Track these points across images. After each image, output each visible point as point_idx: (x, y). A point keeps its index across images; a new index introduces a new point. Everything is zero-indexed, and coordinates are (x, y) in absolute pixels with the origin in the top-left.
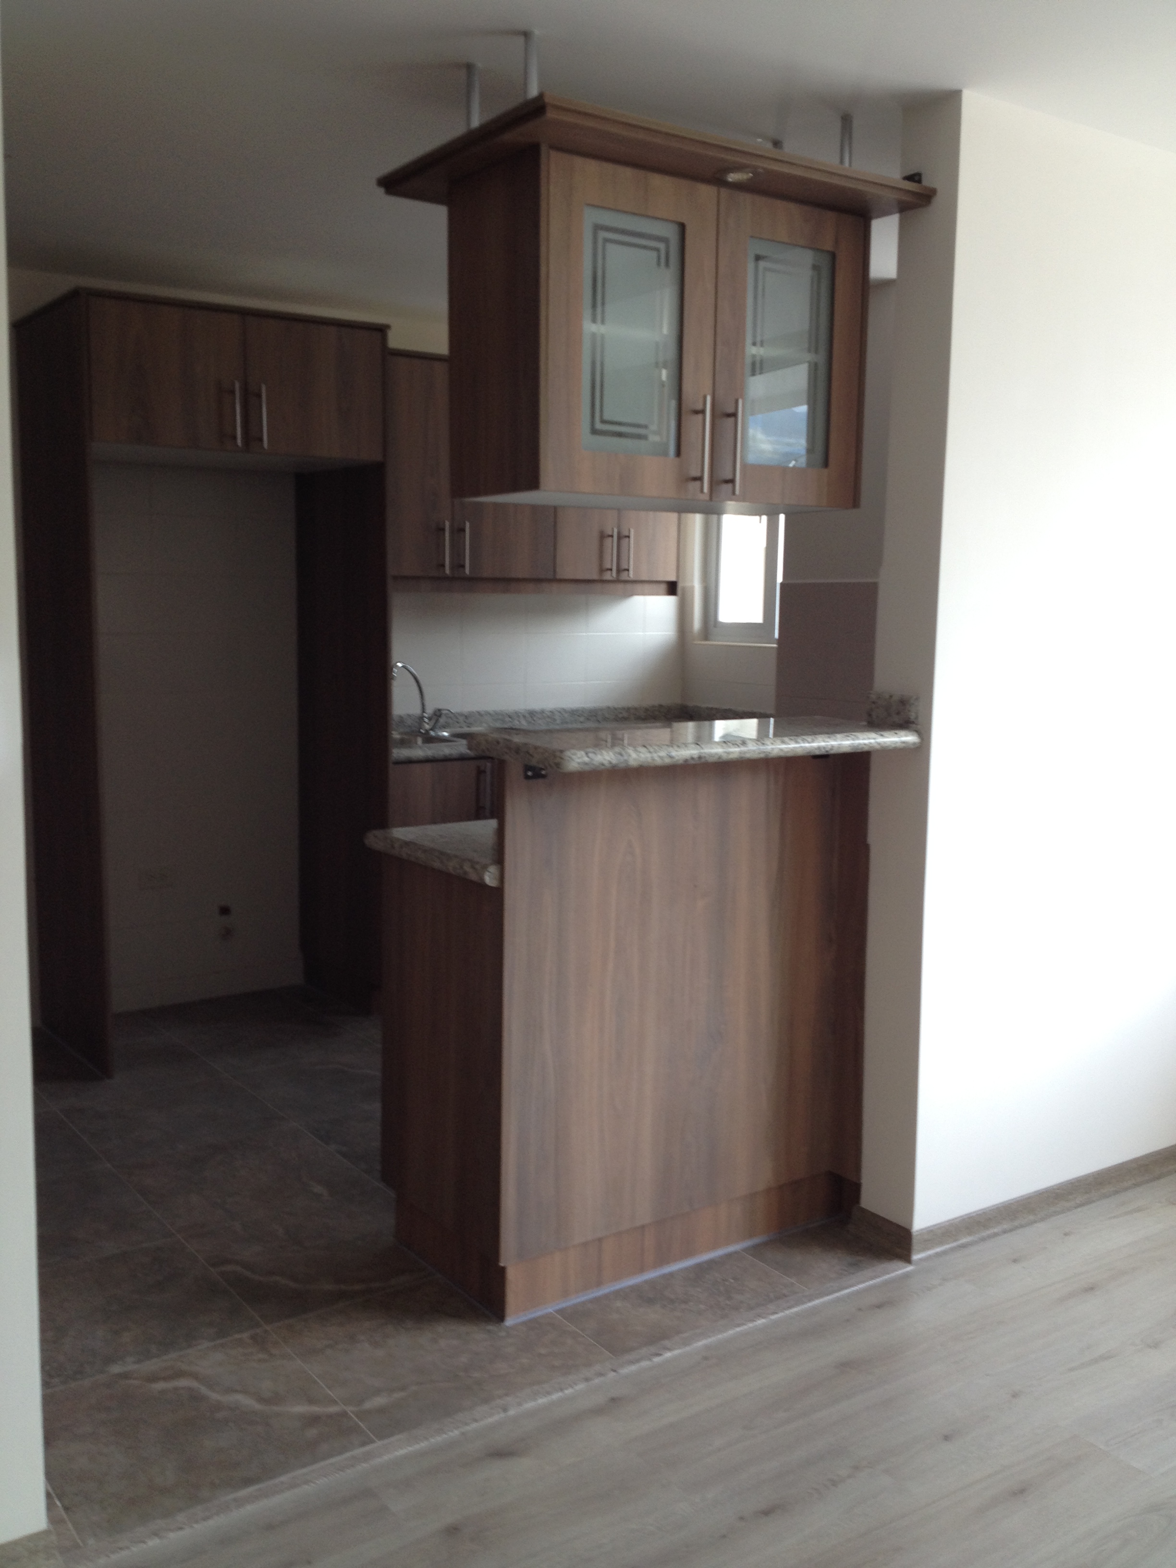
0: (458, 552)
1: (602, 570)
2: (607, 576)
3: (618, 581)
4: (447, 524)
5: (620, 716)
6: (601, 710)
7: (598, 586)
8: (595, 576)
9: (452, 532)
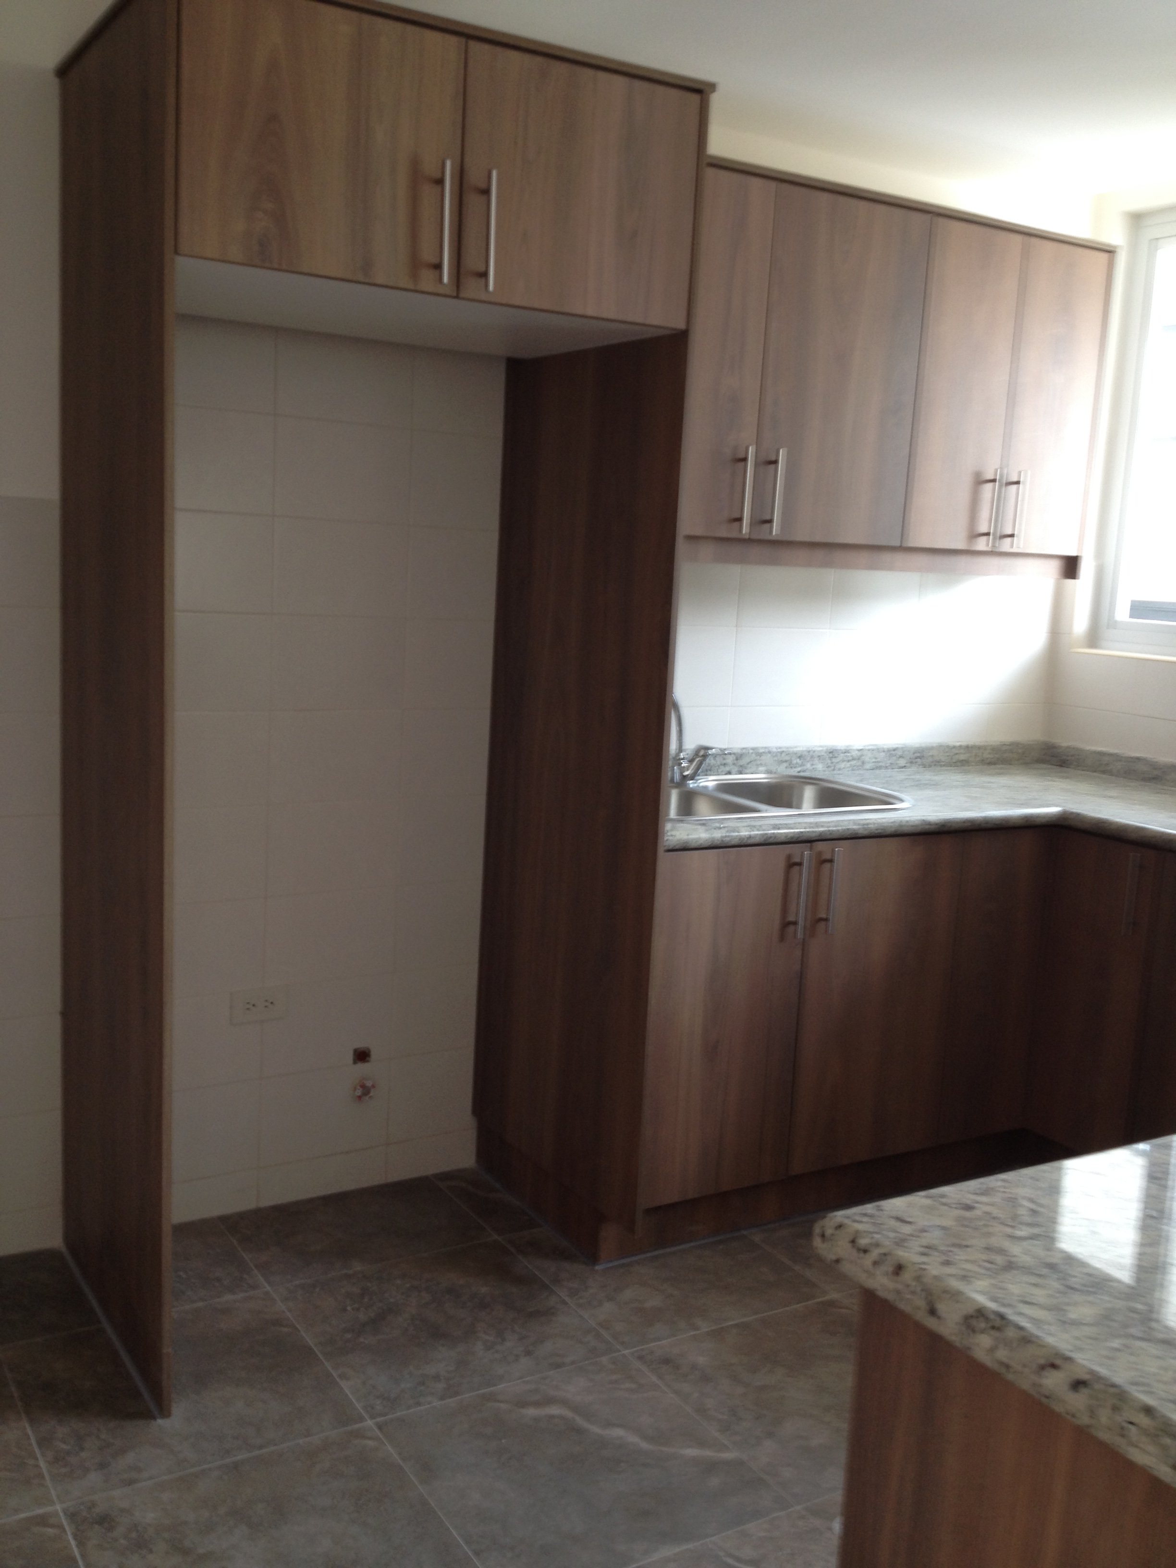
0: (763, 497)
1: (975, 535)
2: (981, 544)
3: (994, 553)
4: (752, 450)
5: (957, 757)
6: (932, 748)
7: (963, 560)
8: (960, 545)
9: (757, 465)
